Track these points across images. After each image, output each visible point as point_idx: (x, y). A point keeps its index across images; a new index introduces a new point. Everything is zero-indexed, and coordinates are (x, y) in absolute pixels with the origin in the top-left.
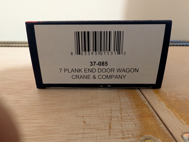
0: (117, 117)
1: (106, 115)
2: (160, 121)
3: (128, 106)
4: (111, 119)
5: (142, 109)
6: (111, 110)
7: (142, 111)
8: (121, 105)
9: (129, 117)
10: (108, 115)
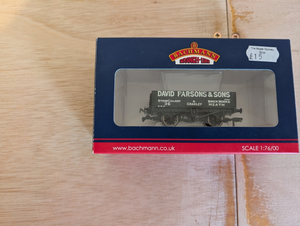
0: (214, 216)
1: (207, 214)
2: (236, 220)
3: (222, 203)
4: (210, 219)
5: (230, 207)
6: (211, 208)
7: (229, 209)
8: (218, 203)
9: (220, 216)
10: (209, 214)
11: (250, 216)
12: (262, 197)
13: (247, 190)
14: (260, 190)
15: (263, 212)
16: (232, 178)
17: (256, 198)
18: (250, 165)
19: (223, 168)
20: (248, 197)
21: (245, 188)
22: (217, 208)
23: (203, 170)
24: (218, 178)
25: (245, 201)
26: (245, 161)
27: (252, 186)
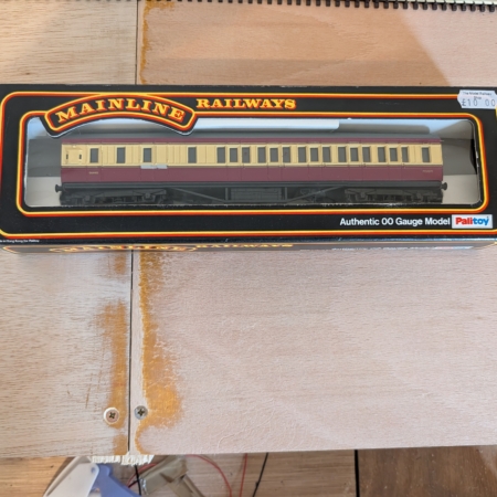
0: (95, 386)
1: (85, 383)
2: (128, 391)
3: (108, 367)
4: (89, 390)
5: (119, 373)
6: (92, 375)
7: (117, 376)
8: (101, 367)
9: (104, 387)
10: (88, 383)
11: (148, 385)
12: (168, 358)
13: (146, 349)
14: (165, 348)
15: (167, 380)
16: (125, 332)
17: (158, 359)
18: (152, 312)
19: (113, 317)
20: (147, 358)
21: (143, 346)
22: (101, 373)
23: (83, 319)
24: (103, 331)
25: (142, 364)
26: (146, 307)
27: (154, 343)
